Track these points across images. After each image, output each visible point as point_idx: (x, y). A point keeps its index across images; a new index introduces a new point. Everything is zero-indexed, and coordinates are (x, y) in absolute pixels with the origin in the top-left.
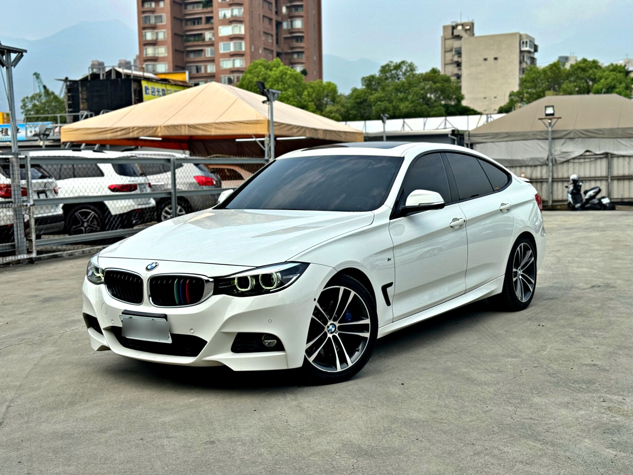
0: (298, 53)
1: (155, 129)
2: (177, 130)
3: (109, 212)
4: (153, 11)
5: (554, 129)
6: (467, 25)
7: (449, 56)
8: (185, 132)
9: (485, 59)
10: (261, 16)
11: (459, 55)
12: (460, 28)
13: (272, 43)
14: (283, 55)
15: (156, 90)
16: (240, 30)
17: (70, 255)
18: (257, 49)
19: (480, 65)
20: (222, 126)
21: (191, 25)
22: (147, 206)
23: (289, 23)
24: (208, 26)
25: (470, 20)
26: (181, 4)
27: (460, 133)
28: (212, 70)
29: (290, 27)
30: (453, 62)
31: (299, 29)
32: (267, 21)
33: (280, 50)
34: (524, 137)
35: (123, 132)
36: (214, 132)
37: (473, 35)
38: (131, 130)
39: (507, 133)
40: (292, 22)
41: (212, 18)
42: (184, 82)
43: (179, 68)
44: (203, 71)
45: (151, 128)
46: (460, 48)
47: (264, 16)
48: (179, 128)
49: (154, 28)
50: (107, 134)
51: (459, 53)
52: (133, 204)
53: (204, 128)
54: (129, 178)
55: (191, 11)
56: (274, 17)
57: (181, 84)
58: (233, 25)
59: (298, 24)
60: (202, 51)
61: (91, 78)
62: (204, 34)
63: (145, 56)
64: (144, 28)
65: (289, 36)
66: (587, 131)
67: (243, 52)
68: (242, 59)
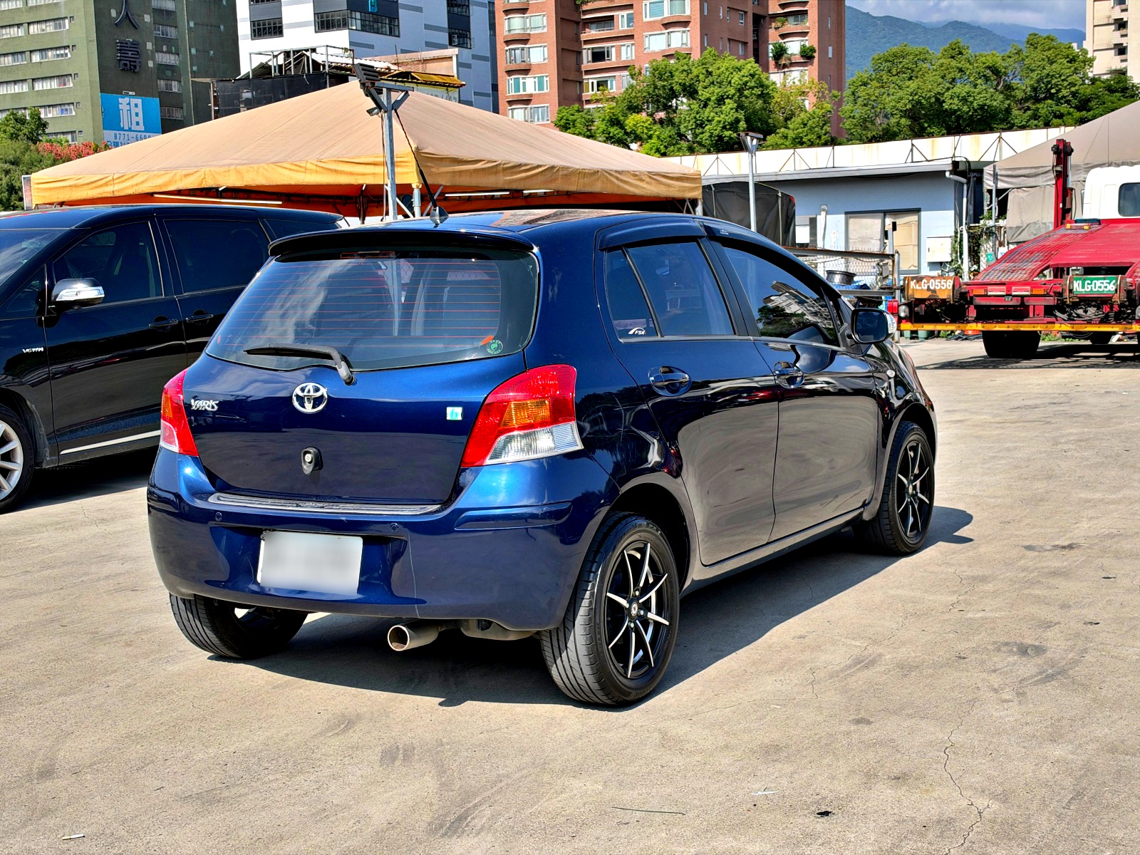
0: (796, 14)
7: (1103, 8)
11: (1124, 7)
18: (713, 10)
27: (972, 167)
28: (629, 55)
30: (1110, 20)
33: (760, 11)
60: (612, 17)
61: (253, 75)
63: (506, 33)
67: (687, 17)
68: (684, 32)
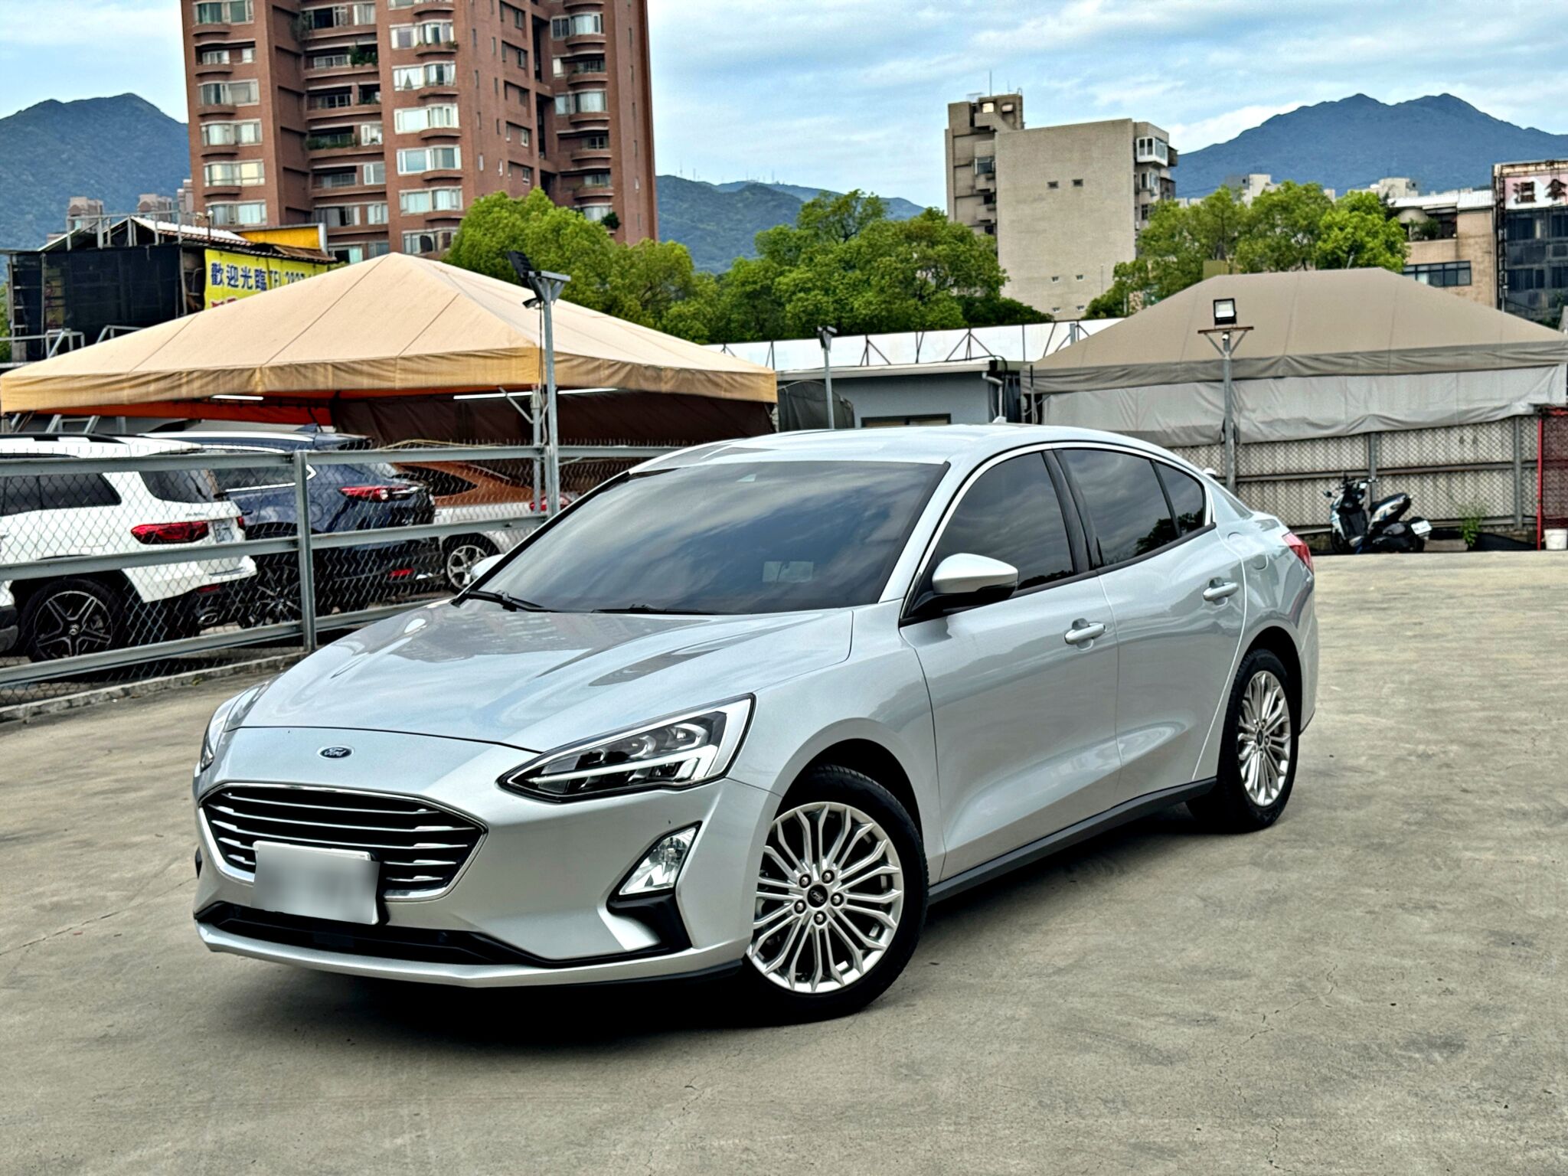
0: (596, 173)
1: (246, 374)
2: (305, 377)
3: (137, 597)
4: (226, 74)
5: (1236, 355)
6: (1007, 104)
7: (965, 176)
8: (326, 382)
9: (1053, 185)
10: (501, 85)
11: (990, 175)
12: (989, 108)
13: (531, 148)
14: (558, 178)
15: (240, 273)
16: (448, 117)
17: (35, 714)
18: (491, 166)
19: (1040, 198)
20: (422, 366)
21: (323, 107)
22: (236, 577)
23: (572, 100)
24: (366, 109)
25: (1014, 92)
26: (297, 56)
27: (1010, 368)
28: (379, 218)
29: (572, 111)
30: (975, 192)
31: (595, 114)
32: (513, 95)
33: (549, 168)
34: (1167, 375)
35: (162, 384)
36: (399, 381)
37: (1023, 127)
38: (184, 380)
39: (1124, 368)
40: (577, 96)
41: (377, 88)
42: (316, 251)
43: (297, 214)
44: (357, 221)
45: (236, 373)
46: (993, 158)
47: (507, 83)
48: (309, 374)
49: (229, 114)
50: (122, 389)
51: (989, 170)
52: (200, 572)
53: (375, 371)
54: (186, 506)
55: (323, 72)
56: (532, 85)
57: (306, 256)
58: (430, 107)
59: (593, 102)
60: (353, 169)
61: (72, 244)
62: (359, 127)
63: (207, 184)
64: (204, 116)
65: (572, 131)
66: (1316, 359)
67: (458, 171)
68: (454, 191)
